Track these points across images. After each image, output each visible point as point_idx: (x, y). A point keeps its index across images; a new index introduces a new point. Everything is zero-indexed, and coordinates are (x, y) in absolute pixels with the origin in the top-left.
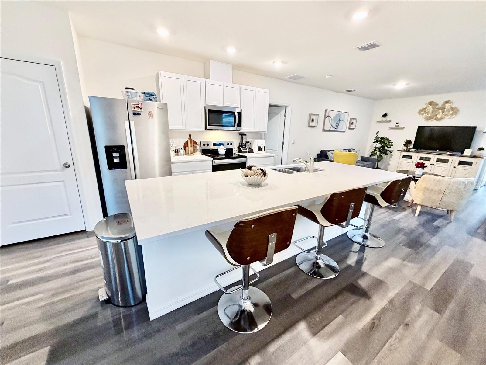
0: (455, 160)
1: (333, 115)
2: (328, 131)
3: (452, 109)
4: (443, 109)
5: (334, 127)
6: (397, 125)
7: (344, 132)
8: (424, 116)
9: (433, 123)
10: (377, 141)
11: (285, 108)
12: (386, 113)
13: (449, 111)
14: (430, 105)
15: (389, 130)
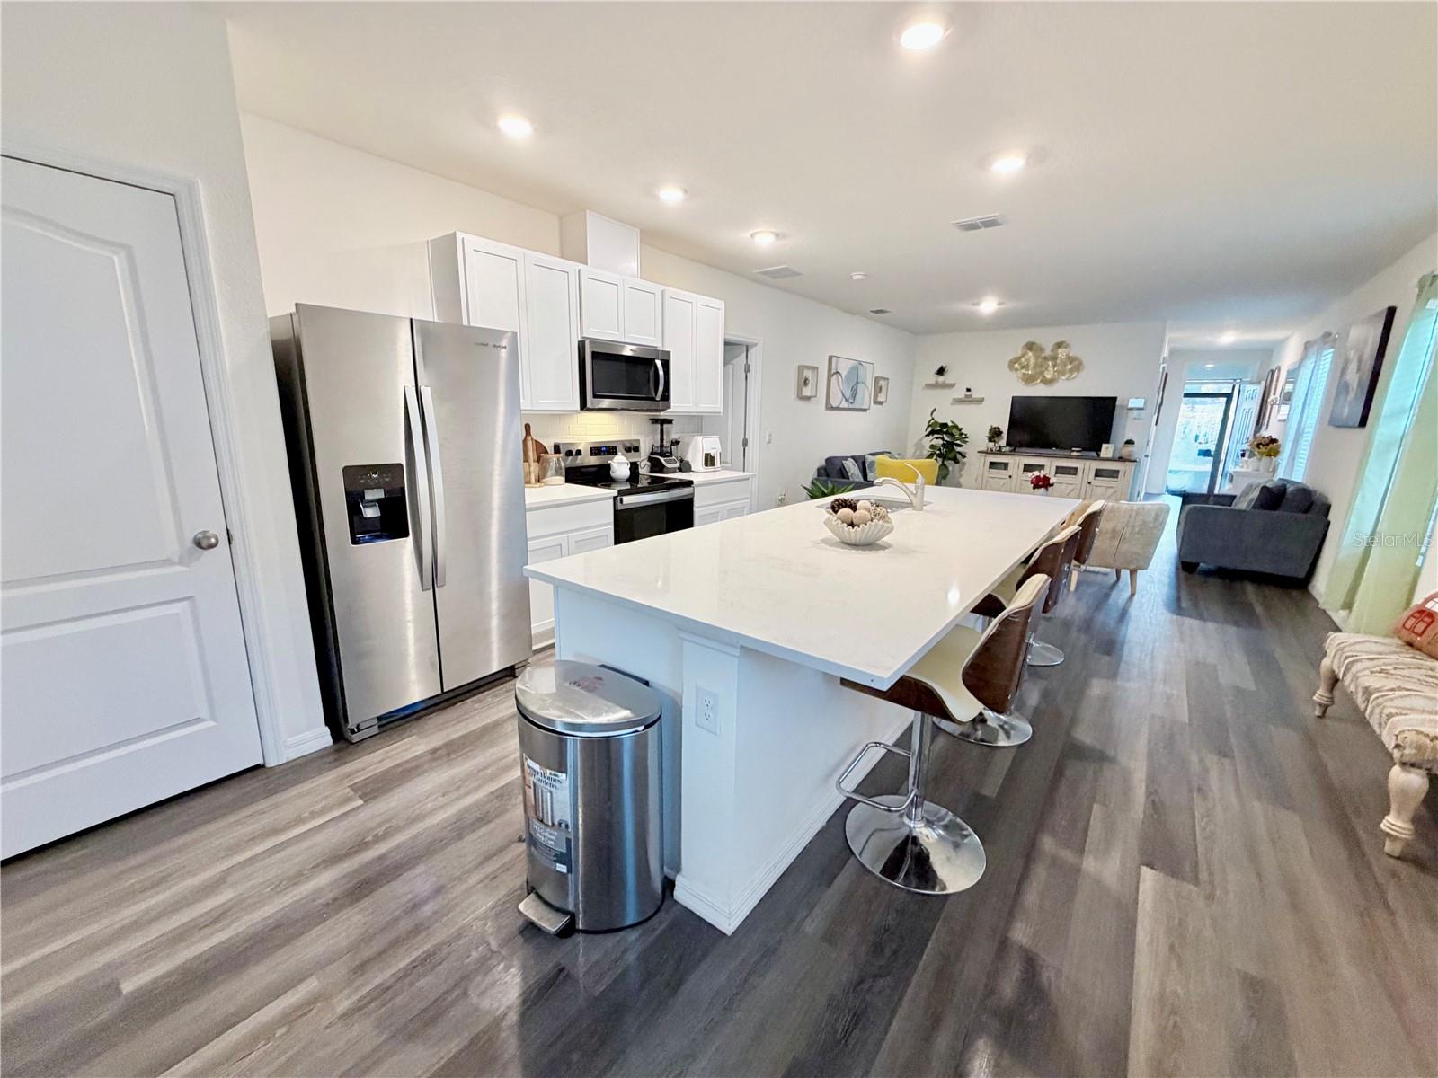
0: (1087, 467)
1: (844, 368)
2: (838, 409)
3: (1071, 360)
4: (1054, 358)
5: (848, 397)
6: (969, 393)
7: (865, 410)
8: (1020, 374)
9: (1039, 391)
10: (932, 433)
11: (745, 349)
12: (944, 365)
13: (1065, 365)
14: (1030, 349)
15: (952, 404)
